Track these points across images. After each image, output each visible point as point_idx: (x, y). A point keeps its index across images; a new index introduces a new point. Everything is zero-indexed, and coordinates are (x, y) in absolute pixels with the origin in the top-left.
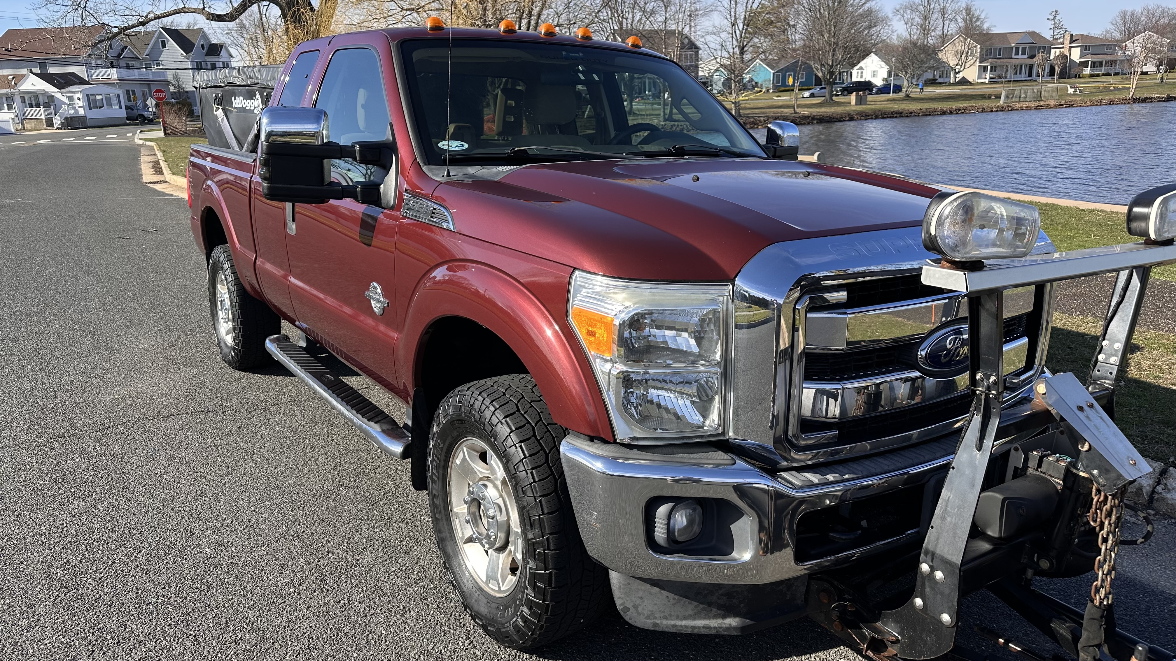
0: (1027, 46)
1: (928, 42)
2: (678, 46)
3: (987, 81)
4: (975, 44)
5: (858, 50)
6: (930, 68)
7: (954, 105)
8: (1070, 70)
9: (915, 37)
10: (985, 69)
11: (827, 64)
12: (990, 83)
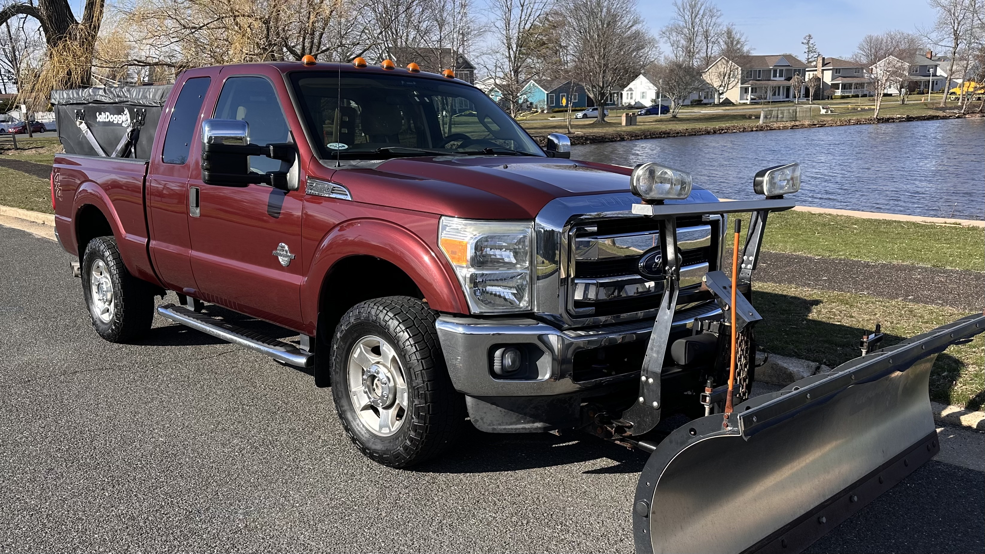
0: (784, 68)
1: (693, 64)
2: (453, 66)
3: (748, 102)
4: (737, 66)
5: (627, 71)
6: (696, 89)
7: (717, 125)
8: (823, 92)
9: (681, 59)
10: (746, 90)
11: (598, 85)
12: (752, 104)
